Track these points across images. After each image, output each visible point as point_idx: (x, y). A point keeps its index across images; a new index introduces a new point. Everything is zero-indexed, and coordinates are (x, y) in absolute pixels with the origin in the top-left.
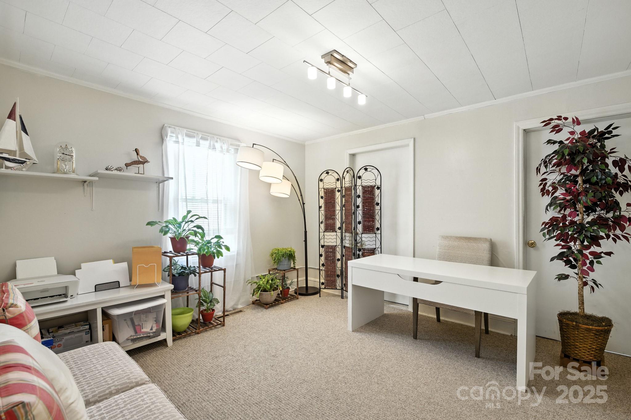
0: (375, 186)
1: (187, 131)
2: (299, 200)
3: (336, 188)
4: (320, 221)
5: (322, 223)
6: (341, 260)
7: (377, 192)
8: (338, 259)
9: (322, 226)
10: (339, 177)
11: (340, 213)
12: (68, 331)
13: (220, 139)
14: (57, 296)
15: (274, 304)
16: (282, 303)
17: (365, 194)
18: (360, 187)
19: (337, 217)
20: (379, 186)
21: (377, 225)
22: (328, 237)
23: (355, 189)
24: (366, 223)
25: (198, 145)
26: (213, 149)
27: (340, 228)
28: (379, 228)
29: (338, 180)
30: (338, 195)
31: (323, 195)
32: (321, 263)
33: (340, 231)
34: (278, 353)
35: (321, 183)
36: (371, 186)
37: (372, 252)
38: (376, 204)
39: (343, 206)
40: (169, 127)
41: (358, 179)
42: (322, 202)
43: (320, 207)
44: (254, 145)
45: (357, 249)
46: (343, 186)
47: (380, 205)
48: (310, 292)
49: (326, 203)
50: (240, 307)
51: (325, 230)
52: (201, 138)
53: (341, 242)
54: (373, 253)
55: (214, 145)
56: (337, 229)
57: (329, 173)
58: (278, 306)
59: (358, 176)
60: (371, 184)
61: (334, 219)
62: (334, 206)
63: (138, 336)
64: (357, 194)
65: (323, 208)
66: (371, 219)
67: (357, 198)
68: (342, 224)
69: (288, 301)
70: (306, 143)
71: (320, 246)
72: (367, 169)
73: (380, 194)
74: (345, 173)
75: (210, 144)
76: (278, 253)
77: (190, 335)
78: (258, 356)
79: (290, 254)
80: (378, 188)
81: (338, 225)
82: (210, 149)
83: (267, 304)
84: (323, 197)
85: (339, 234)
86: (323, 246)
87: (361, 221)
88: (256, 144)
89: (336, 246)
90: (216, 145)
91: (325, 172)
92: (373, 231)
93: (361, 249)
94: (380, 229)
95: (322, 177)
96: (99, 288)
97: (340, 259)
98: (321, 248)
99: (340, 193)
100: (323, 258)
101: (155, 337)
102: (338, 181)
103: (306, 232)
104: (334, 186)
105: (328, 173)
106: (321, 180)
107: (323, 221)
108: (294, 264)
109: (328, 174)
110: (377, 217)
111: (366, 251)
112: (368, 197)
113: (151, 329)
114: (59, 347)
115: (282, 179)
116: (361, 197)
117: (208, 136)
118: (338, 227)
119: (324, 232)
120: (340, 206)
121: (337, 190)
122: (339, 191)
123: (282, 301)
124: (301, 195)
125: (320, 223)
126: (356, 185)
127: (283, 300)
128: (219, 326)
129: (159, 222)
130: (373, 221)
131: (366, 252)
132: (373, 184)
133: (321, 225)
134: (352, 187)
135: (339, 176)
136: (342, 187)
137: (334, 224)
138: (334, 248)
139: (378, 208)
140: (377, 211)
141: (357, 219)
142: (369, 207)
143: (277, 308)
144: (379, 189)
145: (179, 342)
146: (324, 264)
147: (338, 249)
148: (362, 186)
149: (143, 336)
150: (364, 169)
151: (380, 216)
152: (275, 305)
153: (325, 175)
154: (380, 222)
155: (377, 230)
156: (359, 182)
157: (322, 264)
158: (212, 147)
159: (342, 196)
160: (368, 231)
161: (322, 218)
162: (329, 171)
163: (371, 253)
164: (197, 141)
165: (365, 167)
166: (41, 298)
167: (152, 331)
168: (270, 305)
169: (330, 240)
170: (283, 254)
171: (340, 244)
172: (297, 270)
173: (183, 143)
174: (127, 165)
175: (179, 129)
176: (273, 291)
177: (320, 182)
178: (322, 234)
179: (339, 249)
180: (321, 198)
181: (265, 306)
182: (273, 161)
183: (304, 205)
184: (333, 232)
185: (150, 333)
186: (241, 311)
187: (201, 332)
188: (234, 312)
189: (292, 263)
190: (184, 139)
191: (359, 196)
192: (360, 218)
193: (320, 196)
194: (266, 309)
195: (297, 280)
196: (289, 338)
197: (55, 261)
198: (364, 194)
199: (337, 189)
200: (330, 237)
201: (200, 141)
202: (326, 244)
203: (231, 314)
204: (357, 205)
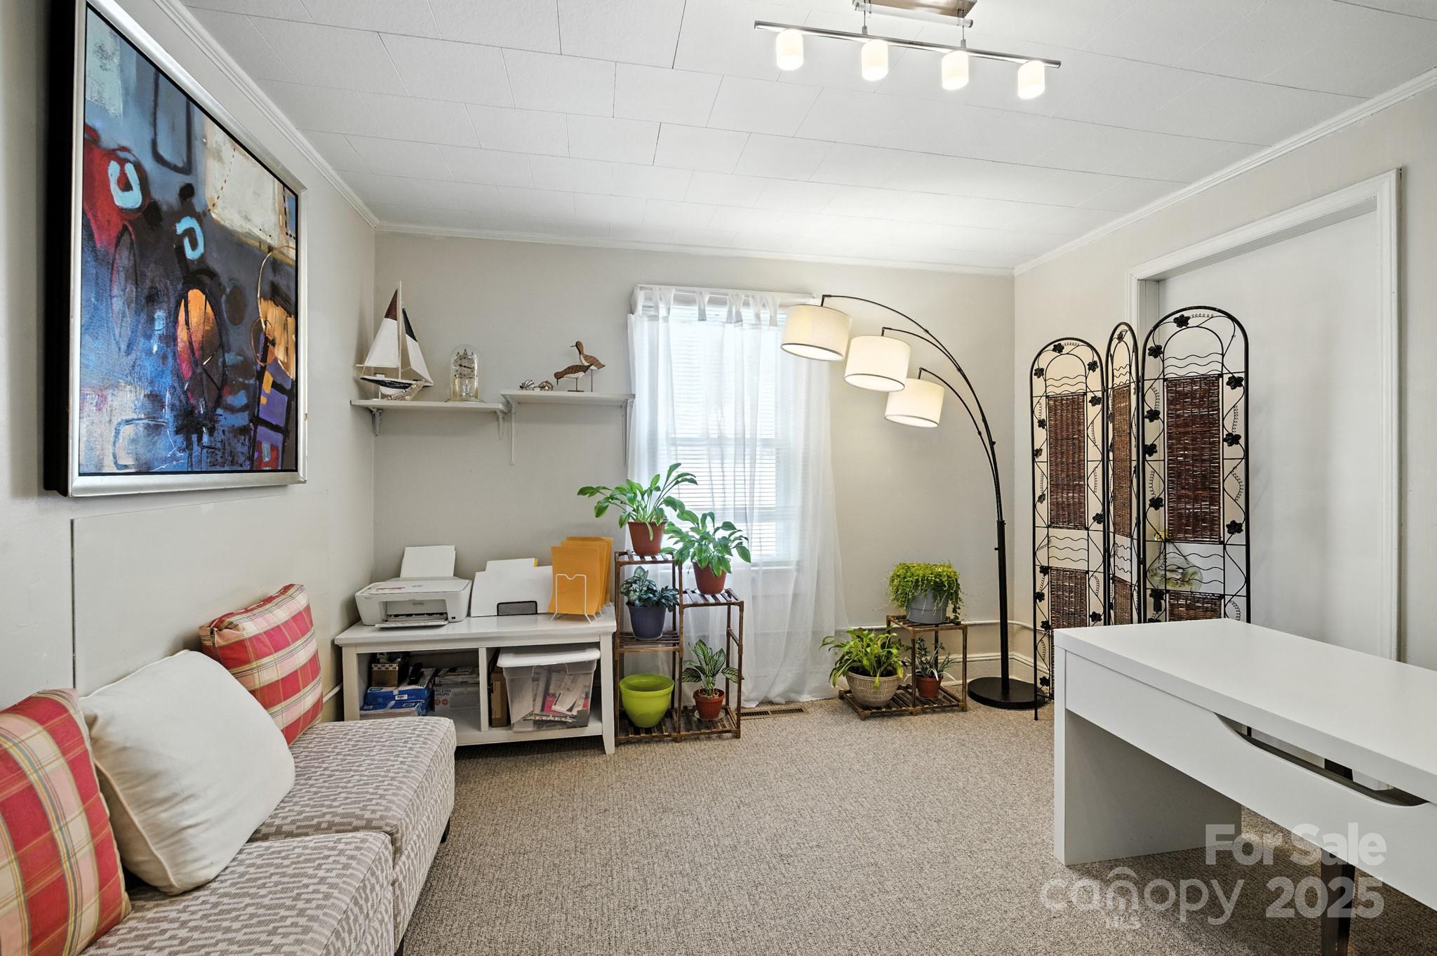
0: (1221, 375)
1: (677, 290)
2: (980, 433)
3: (1085, 394)
4: (1038, 495)
5: (1042, 498)
6: (1102, 617)
7: (1230, 397)
8: (1094, 613)
9: (1043, 508)
10: (1096, 359)
11: (1099, 471)
12: (460, 679)
13: (753, 297)
14: (437, 614)
15: (884, 710)
16: (911, 714)
17: (1178, 407)
18: (1159, 385)
19: (1091, 482)
20: (1236, 375)
21: (1231, 513)
22: (1061, 544)
23: (1140, 391)
24: (1182, 505)
25: (702, 317)
26: (737, 322)
27: (1098, 518)
28: (1241, 525)
29: (1092, 366)
30: (1093, 413)
31: (1043, 417)
32: (1041, 619)
33: (1100, 527)
34: (799, 852)
35: (1038, 382)
36: (1204, 378)
37: (1210, 607)
38: (1224, 440)
39: (1106, 449)
40: (642, 288)
41: (1149, 359)
42: (1041, 435)
43: (1036, 453)
44: (826, 299)
45: (1149, 592)
46: (1110, 386)
47: (1242, 441)
48: (1015, 697)
49: (1054, 441)
50: (805, 698)
51: (1052, 523)
52: (709, 302)
53: (1104, 561)
54: (1213, 610)
55: (738, 314)
56: (1091, 520)
57: (1063, 348)
58: (896, 718)
59: (1148, 347)
60: (1202, 371)
61: (1081, 489)
62: (1079, 447)
63: (544, 718)
64: (1147, 409)
65: (1044, 456)
66: (1205, 494)
67: (1147, 420)
68: (1105, 503)
69: (934, 711)
70: (1016, 272)
71: (1038, 569)
72: (1188, 318)
73: (1242, 404)
74: (1115, 341)
75: (730, 312)
76: (905, 578)
77: (660, 740)
78: (747, 842)
79: (935, 582)
80: (1235, 382)
81: (1094, 506)
82: (731, 323)
83: (866, 708)
84: (1043, 420)
85: (1097, 537)
86: (1045, 570)
87: (1162, 496)
88: (830, 296)
89: (1087, 572)
90: (743, 314)
91: (1052, 347)
92: (1211, 535)
93: (1161, 590)
94: (1244, 528)
95: (1042, 363)
96: (504, 609)
97: (1100, 616)
98: (1039, 576)
99: (1099, 407)
100: (1044, 605)
101: (575, 727)
102: (1094, 371)
103: (1001, 525)
104: (1080, 388)
105: (1058, 349)
106: (1040, 372)
107: (1046, 493)
108: (954, 611)
109: (1060, 351)
110: (1231, 486)
111: (1182, 602)
112: (1193, 416)
113: (570, 710)
114: (445, 704)
115: (903, 379)
116: (1161, 416)
117: (726, 295)
118: (1092, 514)
119: (1048, 527)
120: (1100, 447)
121: (1089, 398)
122: (1095, 401)
123: (911, 708)
124: (984, 420)
125: (1037, 499)
126: (1140, 380)
127: (914, 706)
128: (729, 735)
129: (604, 488)
130: (1214, 500)
131: (1181, 606)
132: (1214, 369)
133: (1038, 505)
134: (1129, 386)
135: (1095, 354)
136: (1105, 390)
137: (1081, 505)
138: (1080, 577)
139: (1231, 453)
140: (1228, 466)
141: (1148, 490)
142: (1194, 449)
143: (891, 723)
144: (1241, 385)
145: (631, 751)
146: (1047, 622)
147: (1093, 582)
148: (1165, 380)
149: (552, 719)
150: (1176, 320)
151: (1243, 483)
152: (890, 715)
153: (1049, 354)
154: (1242, 501)
155: (1231, 532)
156: (1152, 365)
157: (1042, 622)
158: (734, 320)
159: (1107, 417)
160: (1194, 531)
161: (1043, 485)
162: (1062, 343)
163: (1206, 610)
164: (700, 309)
165: (1177, 315)
166: (416, 615)
167: (569, 713)
168: (874, 711)
169: (1067, 553)
170: (917, 580)
171: (1101, 569)
172: (965, 629)
173: (666, 319)
174: (559, 376)
175: (660, 289)
176: (882, 675)
177: (1035, 377)
178: (1041, 533)
179: (1095, 584)
180: (1039, 426)
181: (860, 710)
182: (883, 335)
183: (995, 446)
184: (1075, 527)
185: (566, 717)
186: (800, 710)
187: (685, 740)
188: (784, 707)
189: (950, 607)
190: (669, 309)
191: (1154, 415)
192: (1156, 486)
193: (1036, 421)
194: (864, 718)
195: (962, 656)
196: (858, 821)
197: (454, 553)
198: (1172, 407)
199: (1090, 396)
200: (1067, 543)
201: (707, 308)
202: (1054, 563)
203: (774, 712)
204: (1148, 442)
